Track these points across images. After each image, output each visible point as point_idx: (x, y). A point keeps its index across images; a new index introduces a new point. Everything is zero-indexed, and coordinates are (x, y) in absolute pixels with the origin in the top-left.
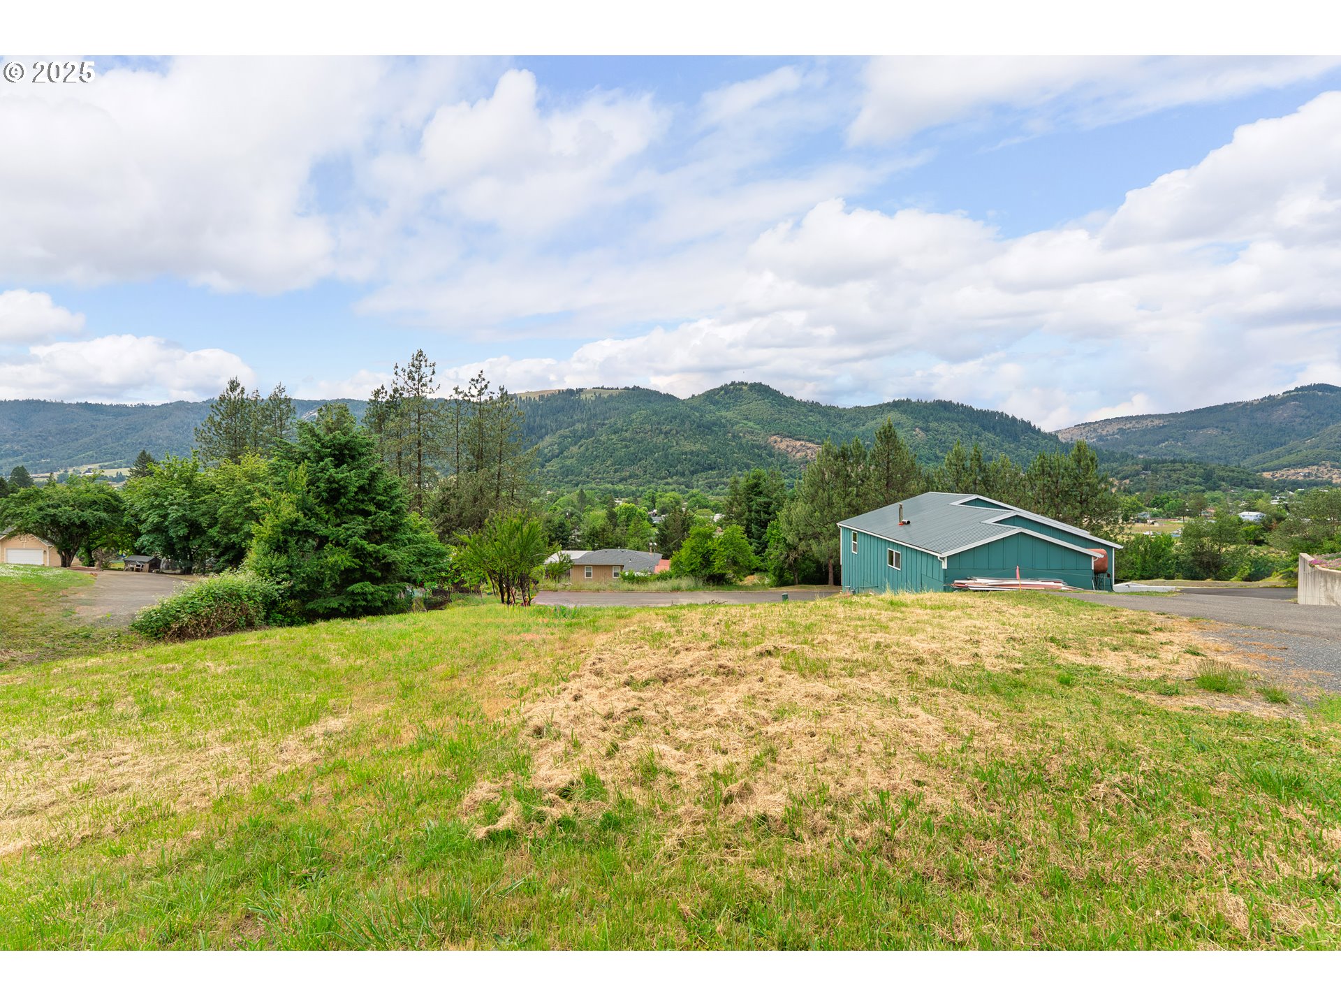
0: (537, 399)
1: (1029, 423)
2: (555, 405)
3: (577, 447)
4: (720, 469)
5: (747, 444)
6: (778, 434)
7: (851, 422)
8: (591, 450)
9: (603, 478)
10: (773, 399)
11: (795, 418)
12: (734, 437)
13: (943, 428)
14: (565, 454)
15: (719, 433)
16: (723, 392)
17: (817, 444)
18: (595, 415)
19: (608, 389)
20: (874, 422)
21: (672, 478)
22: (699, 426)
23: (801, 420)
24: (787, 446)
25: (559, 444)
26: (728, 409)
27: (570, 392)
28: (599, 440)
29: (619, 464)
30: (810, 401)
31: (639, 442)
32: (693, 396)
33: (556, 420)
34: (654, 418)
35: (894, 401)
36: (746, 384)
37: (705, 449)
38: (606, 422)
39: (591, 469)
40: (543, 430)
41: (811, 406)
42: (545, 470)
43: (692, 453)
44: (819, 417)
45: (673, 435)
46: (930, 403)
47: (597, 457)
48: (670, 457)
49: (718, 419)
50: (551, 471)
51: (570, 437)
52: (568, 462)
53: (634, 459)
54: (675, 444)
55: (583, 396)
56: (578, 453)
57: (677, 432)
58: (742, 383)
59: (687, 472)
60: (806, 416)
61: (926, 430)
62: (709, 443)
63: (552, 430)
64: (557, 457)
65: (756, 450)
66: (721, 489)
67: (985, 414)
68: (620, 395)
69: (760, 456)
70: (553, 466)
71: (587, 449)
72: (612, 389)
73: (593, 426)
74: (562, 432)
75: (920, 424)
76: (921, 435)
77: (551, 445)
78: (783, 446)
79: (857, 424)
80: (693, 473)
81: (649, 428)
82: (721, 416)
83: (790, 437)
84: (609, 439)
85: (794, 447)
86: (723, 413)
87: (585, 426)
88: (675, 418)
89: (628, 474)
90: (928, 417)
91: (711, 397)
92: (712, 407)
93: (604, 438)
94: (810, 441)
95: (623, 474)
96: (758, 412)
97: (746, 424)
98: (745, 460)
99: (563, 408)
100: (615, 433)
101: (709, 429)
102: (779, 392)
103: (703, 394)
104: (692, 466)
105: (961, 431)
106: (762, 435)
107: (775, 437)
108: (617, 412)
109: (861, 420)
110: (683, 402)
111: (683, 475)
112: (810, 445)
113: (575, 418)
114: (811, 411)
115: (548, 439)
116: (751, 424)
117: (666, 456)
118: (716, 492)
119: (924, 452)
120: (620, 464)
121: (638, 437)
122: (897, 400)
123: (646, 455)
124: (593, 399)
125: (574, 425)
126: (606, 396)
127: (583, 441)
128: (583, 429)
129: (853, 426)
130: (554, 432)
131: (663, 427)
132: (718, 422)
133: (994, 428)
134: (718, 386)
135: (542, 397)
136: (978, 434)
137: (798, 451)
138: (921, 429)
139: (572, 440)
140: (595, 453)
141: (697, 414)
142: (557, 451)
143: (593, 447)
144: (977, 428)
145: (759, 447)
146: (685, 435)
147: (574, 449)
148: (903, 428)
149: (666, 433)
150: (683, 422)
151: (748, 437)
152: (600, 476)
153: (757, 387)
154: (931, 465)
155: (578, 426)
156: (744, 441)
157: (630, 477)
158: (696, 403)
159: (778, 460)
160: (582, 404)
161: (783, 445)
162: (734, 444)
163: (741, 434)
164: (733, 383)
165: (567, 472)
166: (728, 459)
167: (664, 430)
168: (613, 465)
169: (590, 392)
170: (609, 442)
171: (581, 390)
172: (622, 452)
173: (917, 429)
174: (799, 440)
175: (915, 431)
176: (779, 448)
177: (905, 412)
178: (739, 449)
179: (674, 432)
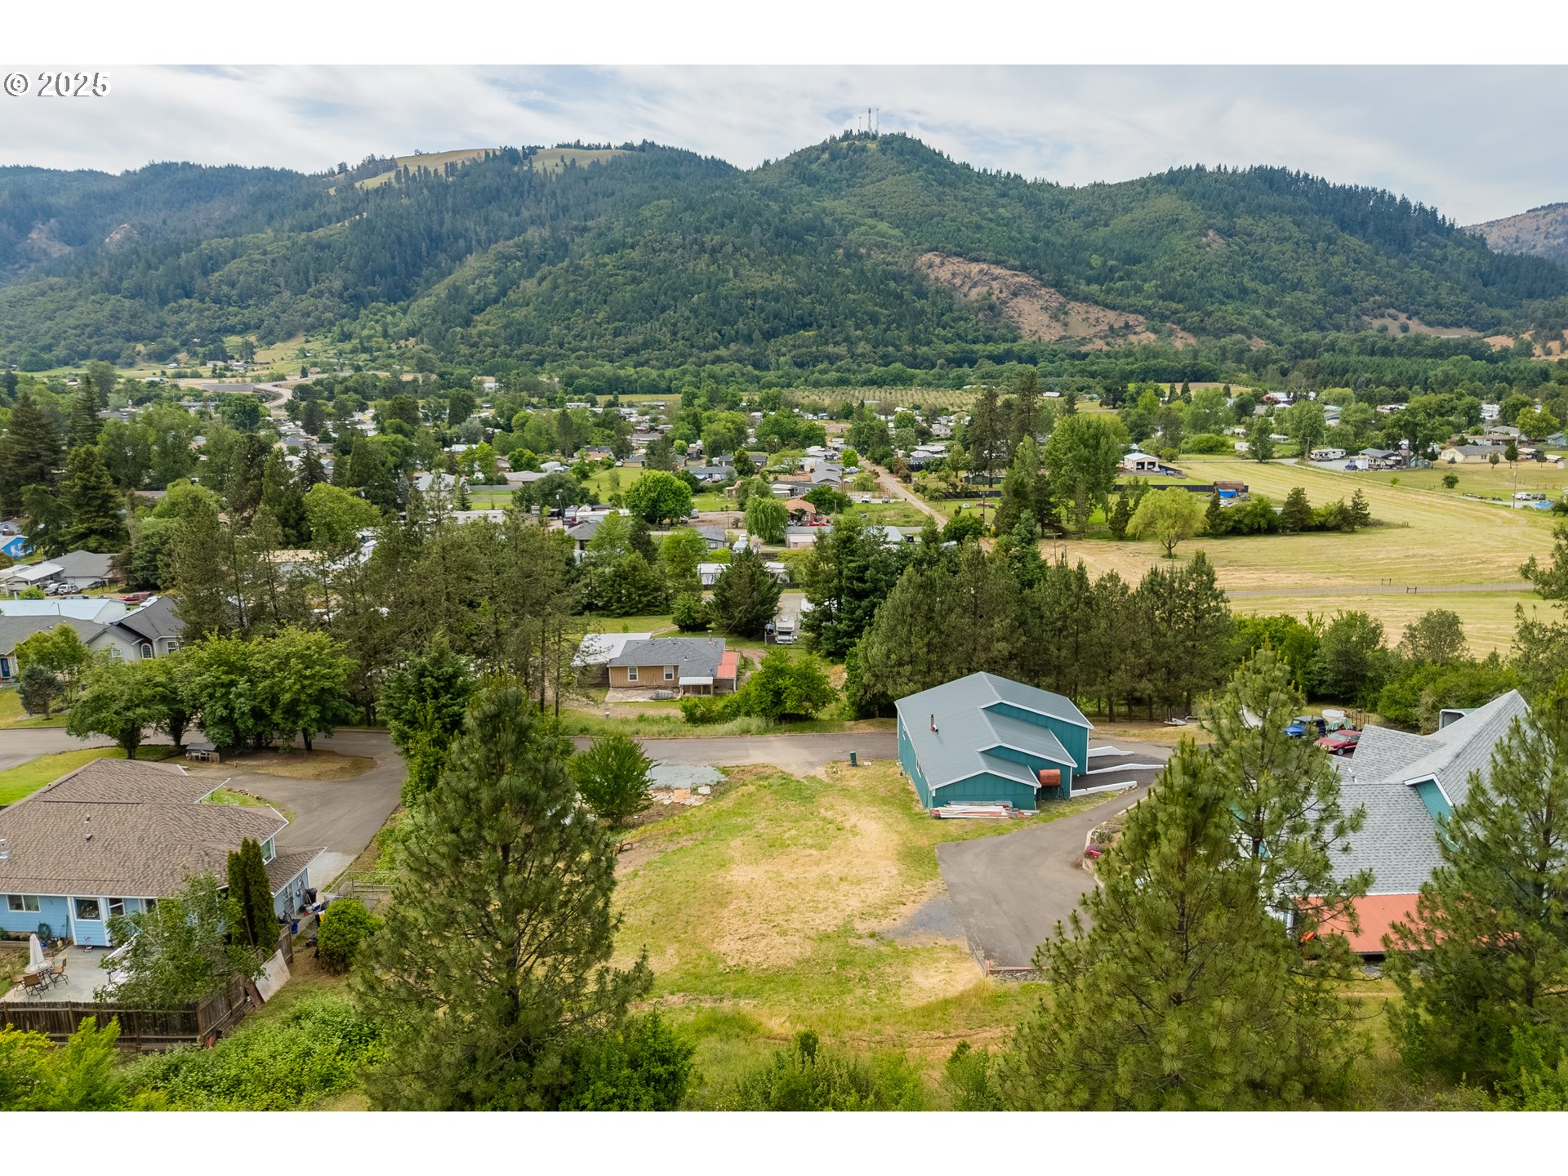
0: (441, 170)
1: (1434, 212)
2: (480, 185)
3: (535, 281)
4: (820, 327)
5: (875, 271)
6: (936, 249)
7: (1084, 218)
8: (562, 288)
9: (592, 349)
10: (929, 172)
11: (971, 211)
12: (848, 256)
13: (1262, 228)
14: (512, 296)
15: (820, 249)
16: (826, 156)
17: (1012, 268)
18: (566, 209)
19: (589, 148)
20: (1128, 217)
21: (727, 346)
22: (778, 235)
23: (983, 216)
24: (954, 274)
25: (498, 273)
26: (837, 194)
27: (510, 155)
28: (578, 268)
29: (623, 317)
30: (1004, 173)
31: (660, 271)
32: (767, 163)
33: (486, 221)
34: (688, 217)
35: (1171, 171)
36: (875, 137)
37: (791, 283)
38: (590, 223)
39: (568, 328)
40: (462, 242)
41: (1004, 184)
42: (474, 332)
43: (766, 294)
44: (1019, 209)
45: (725, 256)
46: (1243, 175)
47: (578, 303)
48: (723, 303)
49: (817, 217)
50: (485, 333)
51: (518, 259)
52: (519, 314)
53: (652, 308)
54: (731, 275)
55: (538, 166)
56: (538, 295)
57: (736, 249)
58: (865, 136)
59: (756, 335)
60: (992, 205)
61: (1227, 233)
62: (800, 273)
63: (479, 242)
64: (496, 301)
65: (892, 284)
66: (821, 372)
67: (1350, 196)
68: (616, 163)
69: (899, 297)
70: (487, 323)
71: (555, 287)
72: (598, 148)
73: (562, 233)
74: (499, 246)
75: (1219, 220)
76: (1215, 243)
77: (480, 276)
78: (944, 274)
79: (1094, 222)
80: (769, 335)
81: (678, 240)
82: (824, 210)
83: (958, 255)
84: (598, 265)
85: (967, 276)
86: (828, 203)
87: (546, 233)
88: (730, 217)
89: (640, 339)
90: (1235, 205)
91: (802, 165)
92: (806, 189)
93: (587, 262)
94: (997, 263)
95: (630, 339)
96: (896, 200)
97: (873, 227)
98: (870, 307)
99: (498, 191)
100: (610, 251)
101: (799, 239)
102: (940, 154)
103: (786, 161)
104: (766, 321)
105: (1296, 232)
106: (905, 252)
107: (930, 255)
108: (611, 200)
109: (1103, 212)
110: (746, 176)
111: (748, 339)
112: (997, 271)
113: (525, 214)
114: (1004, 195)
115: (473, 263)
116: (883, 226)
117: (715, 302)
118: (813, 378)
119: (1219, 280)
120: (623, 319)
121: (658, 261)
122: (1175, 168)
123: (675, 299)
124: (560, 170)
125: (525, 231)
126: (585, 164)
127: (545, 268)
128: (544, 241)
129: (1087, 226)
130: (484, 246)
131: (707, 238)
132: (818, 224)
133: (1363, 225)
134: (817, 142)
135: (451, 168)
136: (1329, 240)
137: (975, 285)
138: (1219, 231)
139: (523, 266)
140: (572, 295)
141: (774, 206)
142: (494, 289)
143: (567, 282)
144: (1329, 227)
145: (897, 277)
146: (752, 256)
147: (529, 286)
148: (1183, 229)
149: (714, 251)
150: (746, 226)
151: (878, 256)
152: (585, 344)
153: (895, 145)
154: (1229, 308)
155: (533, 234)
156: (869, 264)
157: (646, 345)
158: (772, 181)
159: (934, 304)
160: (536, 181)
161: (943, 271)
162: (848, 271)
163: (863, 251)
164: (847, 136)
165: (518, 335)
166: (837, 306)
167: (708, 245)
168: (609, 320)
169: (551, 154)
170: (599, 272)
171: (532, 151)
172: (627, 293)
173: (1211, 233)
174: (976, 260)
175: (1206, 235)
176: (937, 279)
177: (1189, 195)
178: (859, 285)
179: (729, 248)
